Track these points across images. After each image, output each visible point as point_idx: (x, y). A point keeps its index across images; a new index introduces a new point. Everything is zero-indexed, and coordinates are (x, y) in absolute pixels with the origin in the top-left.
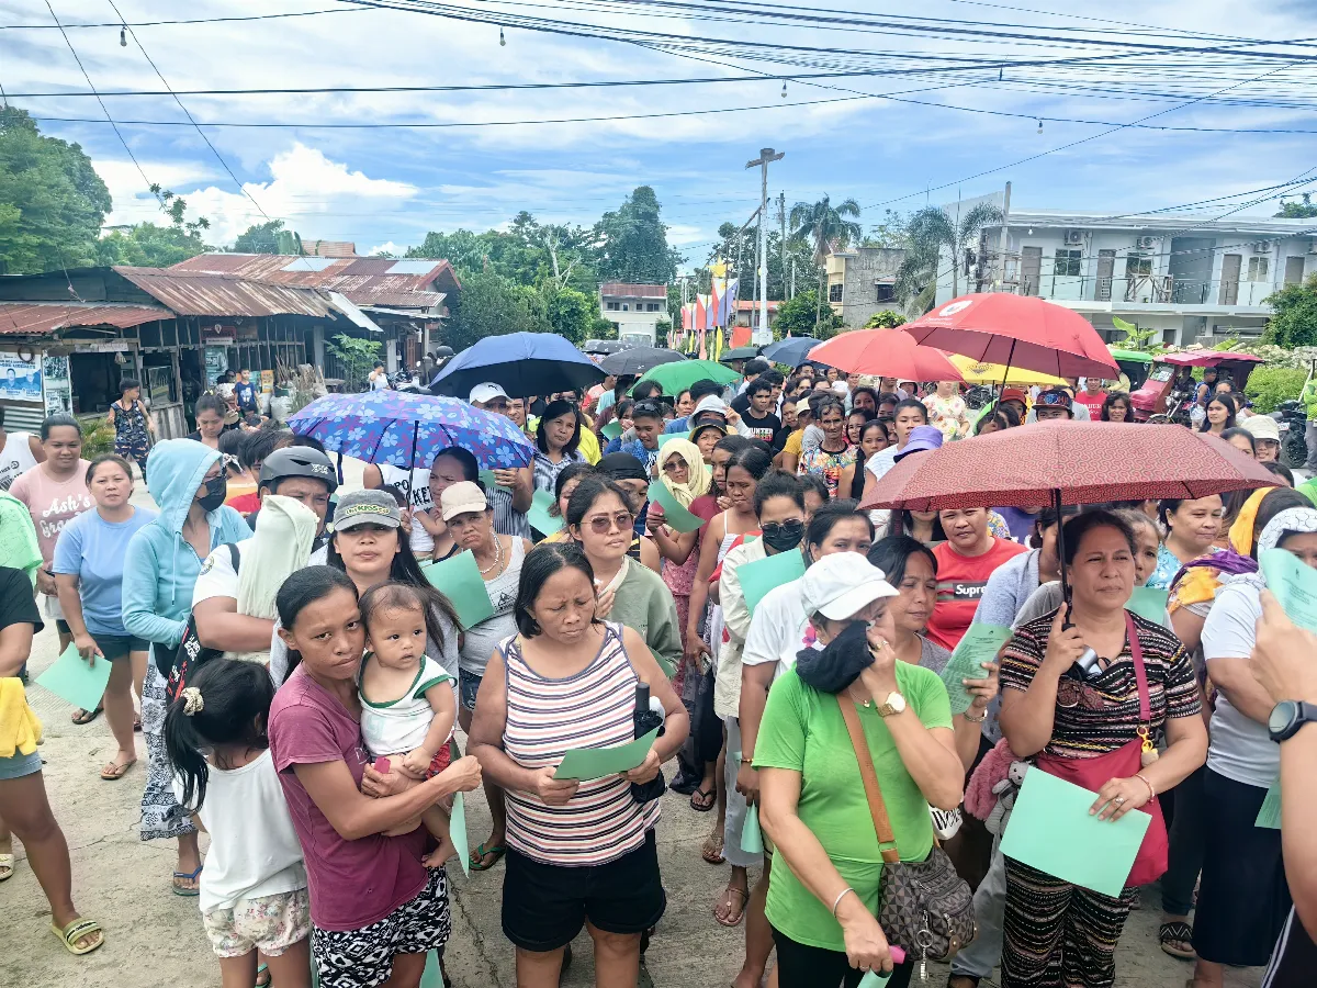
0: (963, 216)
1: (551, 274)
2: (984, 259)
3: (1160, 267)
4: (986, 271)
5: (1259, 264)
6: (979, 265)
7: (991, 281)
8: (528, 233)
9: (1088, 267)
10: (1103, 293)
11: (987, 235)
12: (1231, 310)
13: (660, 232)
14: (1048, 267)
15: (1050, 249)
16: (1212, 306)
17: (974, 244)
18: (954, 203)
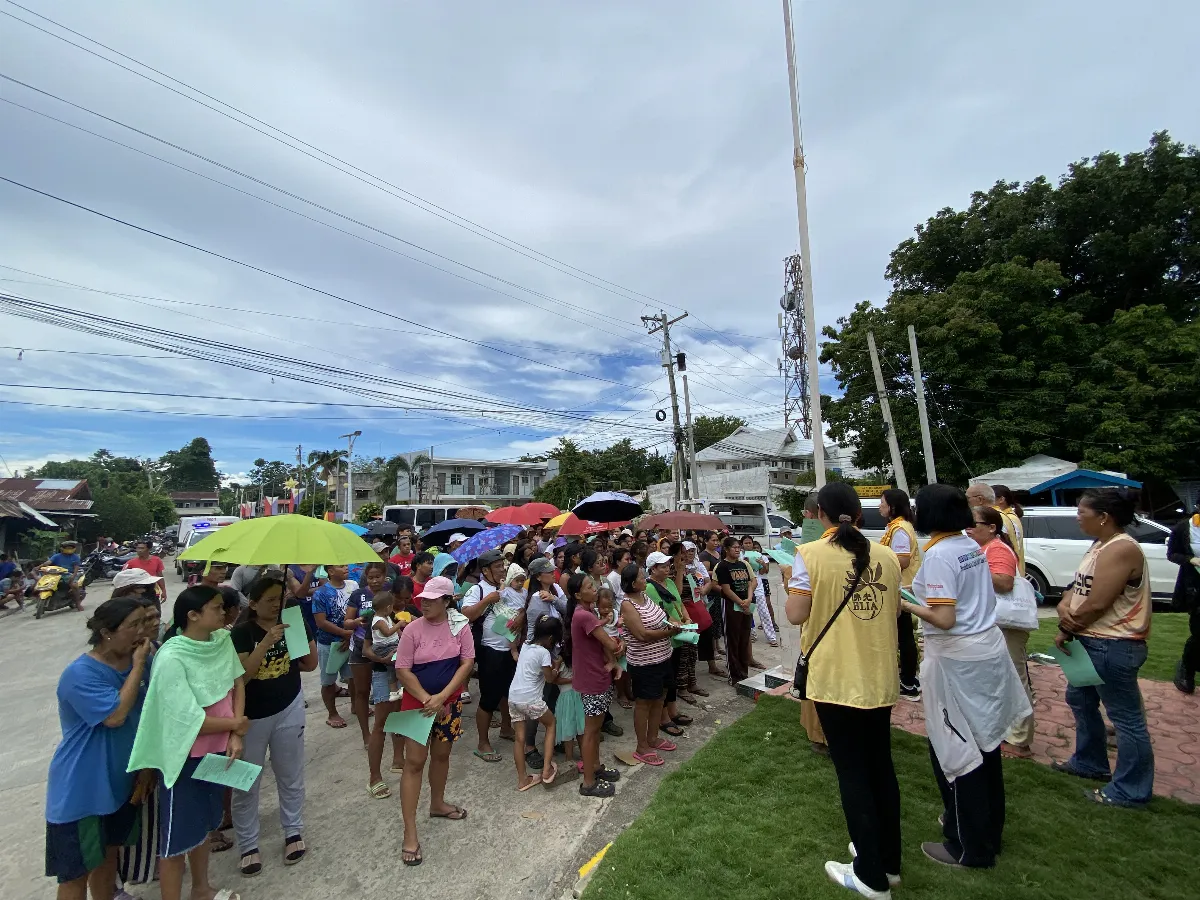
0: (413, 460)
1: (147, 487)
2: (422, 479)
3: (491, 481)
4: (424, 483)
5: (525, 480)
6: (419, 482)
7: (426, 488)
8: (105, 462)
9: (464, 481)
10: (471, 492)
11: (422, 468)
12: (518, 497)
13: (210, 463)
14: (448, 481)
15: (449, 474)
16: (511, 496)
17: (417, 473)
18: (409, 453)
